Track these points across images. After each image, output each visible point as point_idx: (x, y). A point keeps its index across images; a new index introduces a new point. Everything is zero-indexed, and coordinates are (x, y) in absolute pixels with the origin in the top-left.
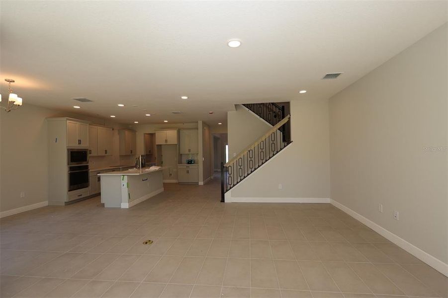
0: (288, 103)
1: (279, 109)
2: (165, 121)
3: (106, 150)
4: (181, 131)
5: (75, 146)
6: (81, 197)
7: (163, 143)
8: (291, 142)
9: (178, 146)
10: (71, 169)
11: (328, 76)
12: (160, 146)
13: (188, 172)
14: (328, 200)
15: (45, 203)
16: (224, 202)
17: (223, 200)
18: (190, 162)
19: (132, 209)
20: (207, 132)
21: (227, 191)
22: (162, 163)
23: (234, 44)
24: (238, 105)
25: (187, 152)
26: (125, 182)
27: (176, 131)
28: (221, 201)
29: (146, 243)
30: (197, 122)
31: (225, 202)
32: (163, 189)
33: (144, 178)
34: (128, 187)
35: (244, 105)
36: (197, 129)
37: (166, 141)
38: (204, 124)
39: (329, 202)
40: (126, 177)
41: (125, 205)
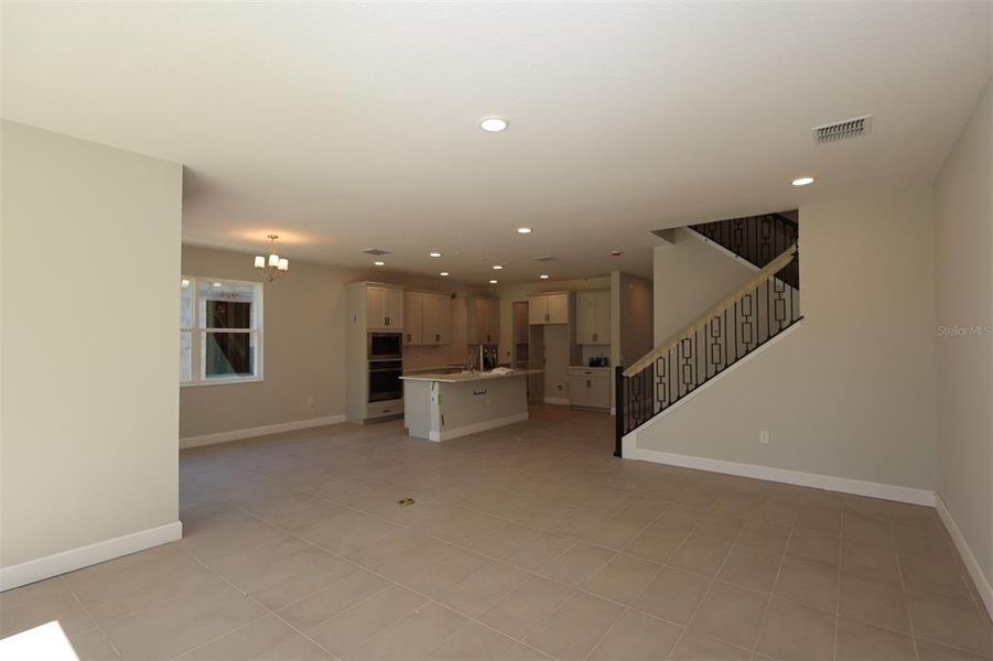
2: (543, 277)
3: (438, 336)
4: (578, 296)
5: (382, 328)
6: (388, 414)
7: (542, 321)
9: (572, 327)
10: (373, 365)
11: (826, 134)
12: (539, 328)
13: (589, 384)
14: (927, 498)
15: (342, 418)
16: (620, 456)
17: (618, 453)
18: (595, 363)
19: (444, 444)
21: (629, 431)
22: (544, 362)
23: (494, 125)
24: (679, 228)
25: (590, 341)
26: (435, 394)
27: (565, 296)
28: (615, 455)
29: (402, 502)
30: (610, 275)
31: (623, 456)
32: (527, 414)
33: (479, 389)
34: (440, 403)
35: (695, 228)
36: (609, 289)
37: (548, 317)
38: (624, 276)
39: (933, 505)
40: (437, 385)
41: (435, 436)
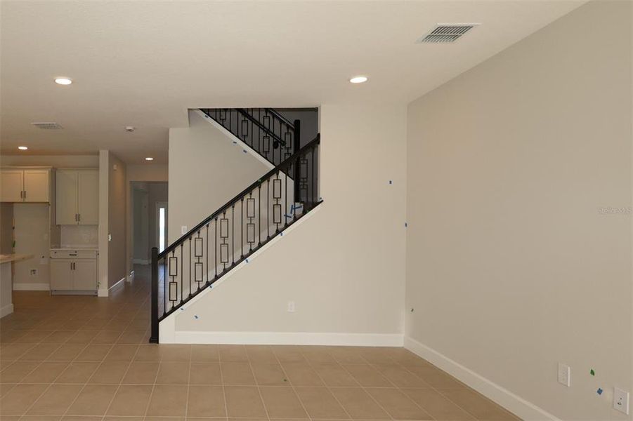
0: (316, 110)
1: (288, 127)
2: (21, 148)
7: (16, 198)
8: (318, 204)
9: (51, 206)
12: (8, 206)
13: (73, 266)
16: (157, 341)
17: (155, 338)
20: (119, 176)
21: (166, 315)
22: (13, 245)
25: (72, 221)
27: (47, 172)
28: (151, 341)
30: (98, 154)
31: (161, 342)
36: (97, 168)
37: (23, 194)
38: (114, 157)
